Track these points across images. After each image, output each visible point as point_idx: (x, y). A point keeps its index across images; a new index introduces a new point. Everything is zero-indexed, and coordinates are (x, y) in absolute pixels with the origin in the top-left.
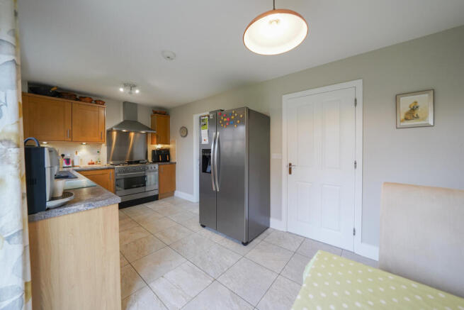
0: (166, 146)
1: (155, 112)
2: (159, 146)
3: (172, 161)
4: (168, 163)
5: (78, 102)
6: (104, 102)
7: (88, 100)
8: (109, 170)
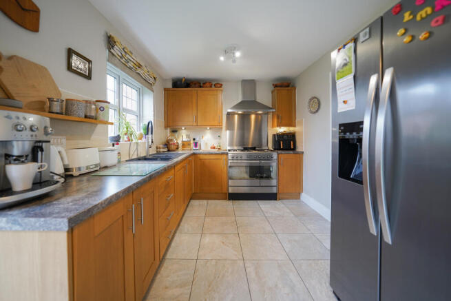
0: (291, 129)
1: (276, 86)
2: (282, 130)
3: (299, 149)
4: (291, 152)
5: (202, 89)
6: (222, 85)
7: (208, 85)
8: (222, 156)
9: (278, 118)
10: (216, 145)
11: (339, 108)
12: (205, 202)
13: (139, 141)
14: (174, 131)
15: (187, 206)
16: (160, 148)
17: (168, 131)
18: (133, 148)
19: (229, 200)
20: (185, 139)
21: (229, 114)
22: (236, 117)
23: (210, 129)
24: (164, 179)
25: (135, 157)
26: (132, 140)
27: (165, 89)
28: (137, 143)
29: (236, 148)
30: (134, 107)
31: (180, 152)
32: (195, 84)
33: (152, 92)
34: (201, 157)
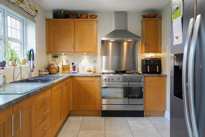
0: (158, 55)
1: (144, 17)
2: (150, 55)
4: (156, 75)
5: (79, 19)
6: (97, 16)
7: (85, 16)
8: (96, 78)
9: (146, 45)
10: (92, 69)
11: (174, 42)
12: (81, 118)
13: (23, 66)
14: (55, 57)
15: (65, 122)
16: (42, 72)
17: (50, 56)
18: (17, 72)
19: (102, 116)
20: (65, 64)
21: (103, 42)
22: (110, 44)
23: (87, 55)
24: (40, 97)
25: (19, 79)
26: (16, 65)
27: (47, 20)
28: (21, 68)
29: (111, 71)
30: (19, 37)
31: (61, 75)
32: (73, 15)
33: (34, 23)
34: (78, 79)
